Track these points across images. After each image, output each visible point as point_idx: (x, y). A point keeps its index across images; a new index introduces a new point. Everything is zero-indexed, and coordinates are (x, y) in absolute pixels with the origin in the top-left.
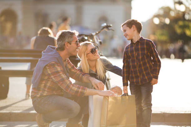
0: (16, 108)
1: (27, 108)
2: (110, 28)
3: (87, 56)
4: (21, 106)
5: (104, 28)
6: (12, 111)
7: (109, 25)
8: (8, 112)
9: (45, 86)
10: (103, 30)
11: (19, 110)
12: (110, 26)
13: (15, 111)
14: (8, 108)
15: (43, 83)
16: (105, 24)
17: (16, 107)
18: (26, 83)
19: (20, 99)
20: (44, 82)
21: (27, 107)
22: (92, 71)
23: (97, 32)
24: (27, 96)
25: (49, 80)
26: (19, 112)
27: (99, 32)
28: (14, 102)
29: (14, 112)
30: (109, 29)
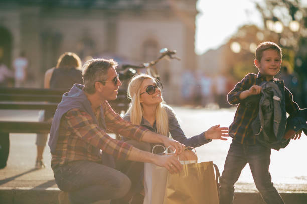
0: (23, 183)
1: (40, 183)
2: (173, 56)
3: (141, 97)
4: (30, 180)
5: (164, 55)
6: (17, 188)
7: (171, 51)
8: (10, 189)
9: (69, 148)
10: (163, 59)
11: (27, 186)
12: (173, 53)
13: (22, 187)
14: (10, 183)
15: (66, 144)
16: (166, 50)
17: (22, 181)
18: (37, 144)
19: (27, 169)
20: (66, 142)
21: (40, 181)
22: (147, 122)
23: (153, 63)
24: (39, 164)
25: (73, 139)
26: (28, 189)
27: (155, 63)
28: (18, 174)
29: (20, 189)
30: (171, 58)
